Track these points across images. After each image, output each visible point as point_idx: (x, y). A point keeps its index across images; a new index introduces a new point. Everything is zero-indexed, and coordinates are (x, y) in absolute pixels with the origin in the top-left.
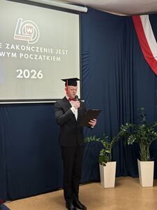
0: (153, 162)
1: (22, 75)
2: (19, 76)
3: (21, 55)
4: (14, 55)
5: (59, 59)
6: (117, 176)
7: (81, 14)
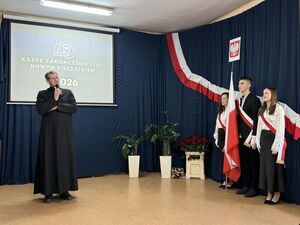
0: (170, 157)
3: (59, 67)
4: (52, 68)
5: (93, 70)
6: (140, 169)
7: (114, 34)
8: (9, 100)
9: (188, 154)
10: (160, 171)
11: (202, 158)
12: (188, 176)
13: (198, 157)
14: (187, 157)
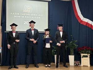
0: (74, 56)
1: (26, 23)
2: (25, 24)
3: (26, 17)
4: (23, 17)
5: (39, 18)
7: (49, 2)
8: (5, 31)
9: (82, 55)
10: (69, 62)
11: (89, 56)
12: (82, 65)
13: (87, 56)
14: (82, 56)
